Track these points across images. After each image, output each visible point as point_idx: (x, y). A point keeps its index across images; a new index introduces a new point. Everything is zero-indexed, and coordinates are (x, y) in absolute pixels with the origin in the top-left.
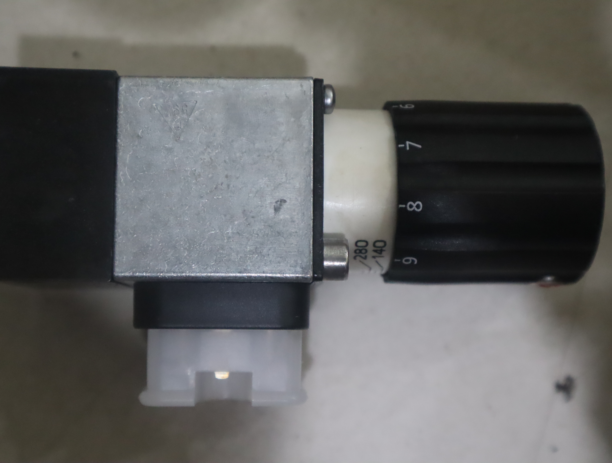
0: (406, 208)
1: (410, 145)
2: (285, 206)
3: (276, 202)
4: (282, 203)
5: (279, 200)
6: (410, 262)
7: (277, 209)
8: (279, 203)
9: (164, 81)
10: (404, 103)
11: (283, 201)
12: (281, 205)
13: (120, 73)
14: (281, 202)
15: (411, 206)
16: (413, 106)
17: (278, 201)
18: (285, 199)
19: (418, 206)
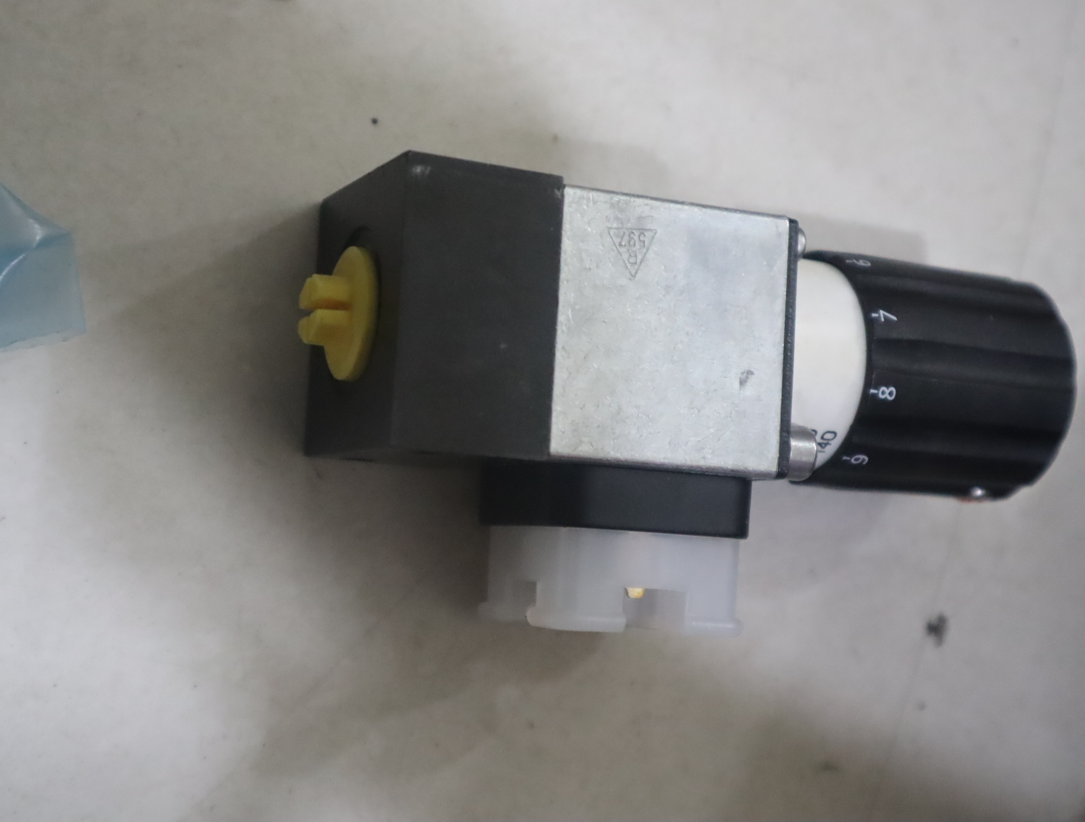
0: (878, 393)
1: (885, 317)
2: (752, 380)
3: (742, 373)
4: (750, 376)
5: (746, 371)
6: (860, 461)
7: (742, 383)
8: (745, 374)
9: (620, 199)
10: (859, 257)
11: (750, 373)
12: (747, 378)
13: (565, 182)
14: (748, 373)
15: (883, 393)
16: (869, 264)
17: (744, 372)
18: (752, 370)
19: (891, 394)
